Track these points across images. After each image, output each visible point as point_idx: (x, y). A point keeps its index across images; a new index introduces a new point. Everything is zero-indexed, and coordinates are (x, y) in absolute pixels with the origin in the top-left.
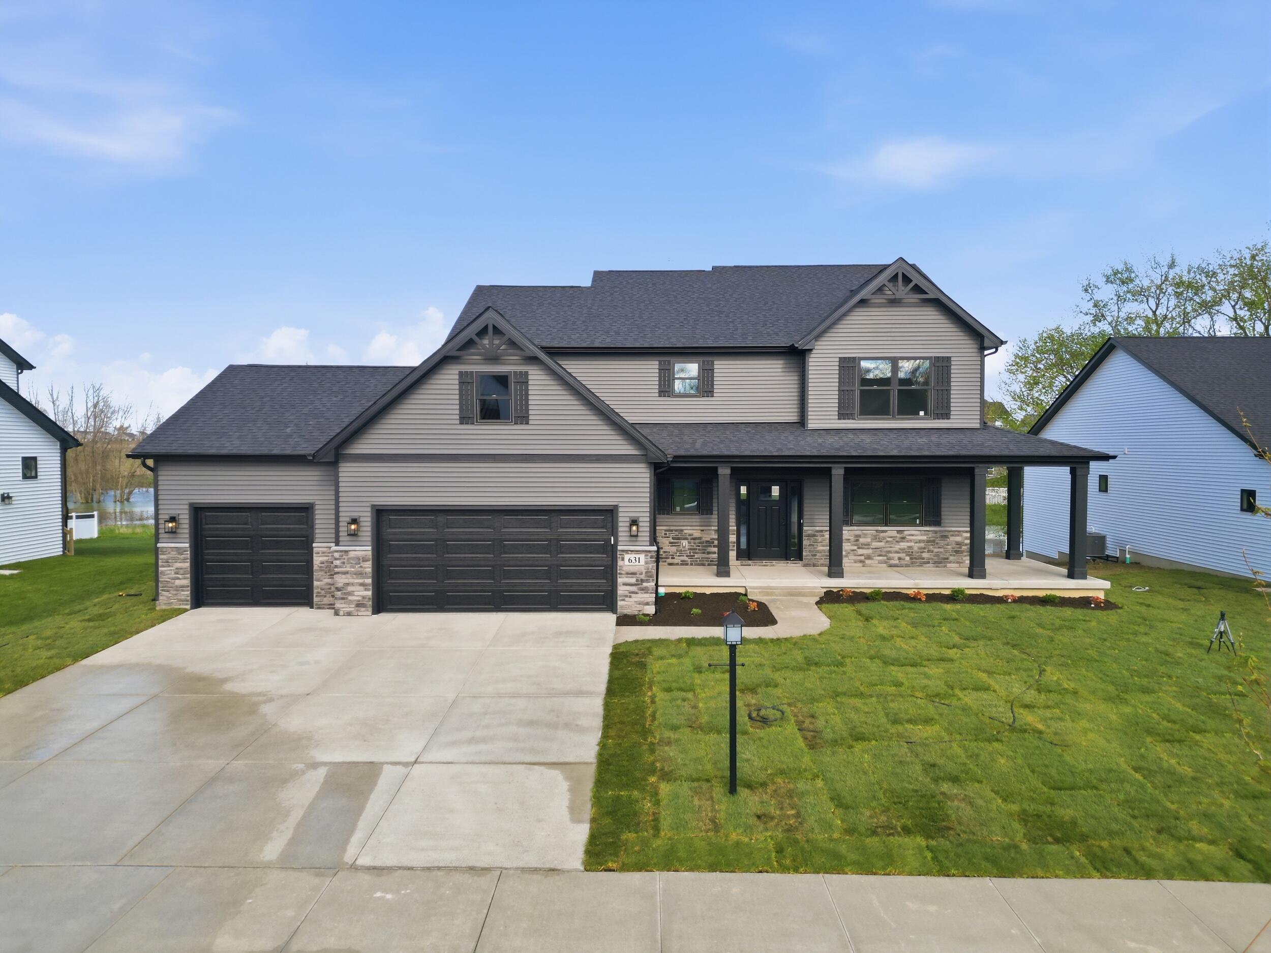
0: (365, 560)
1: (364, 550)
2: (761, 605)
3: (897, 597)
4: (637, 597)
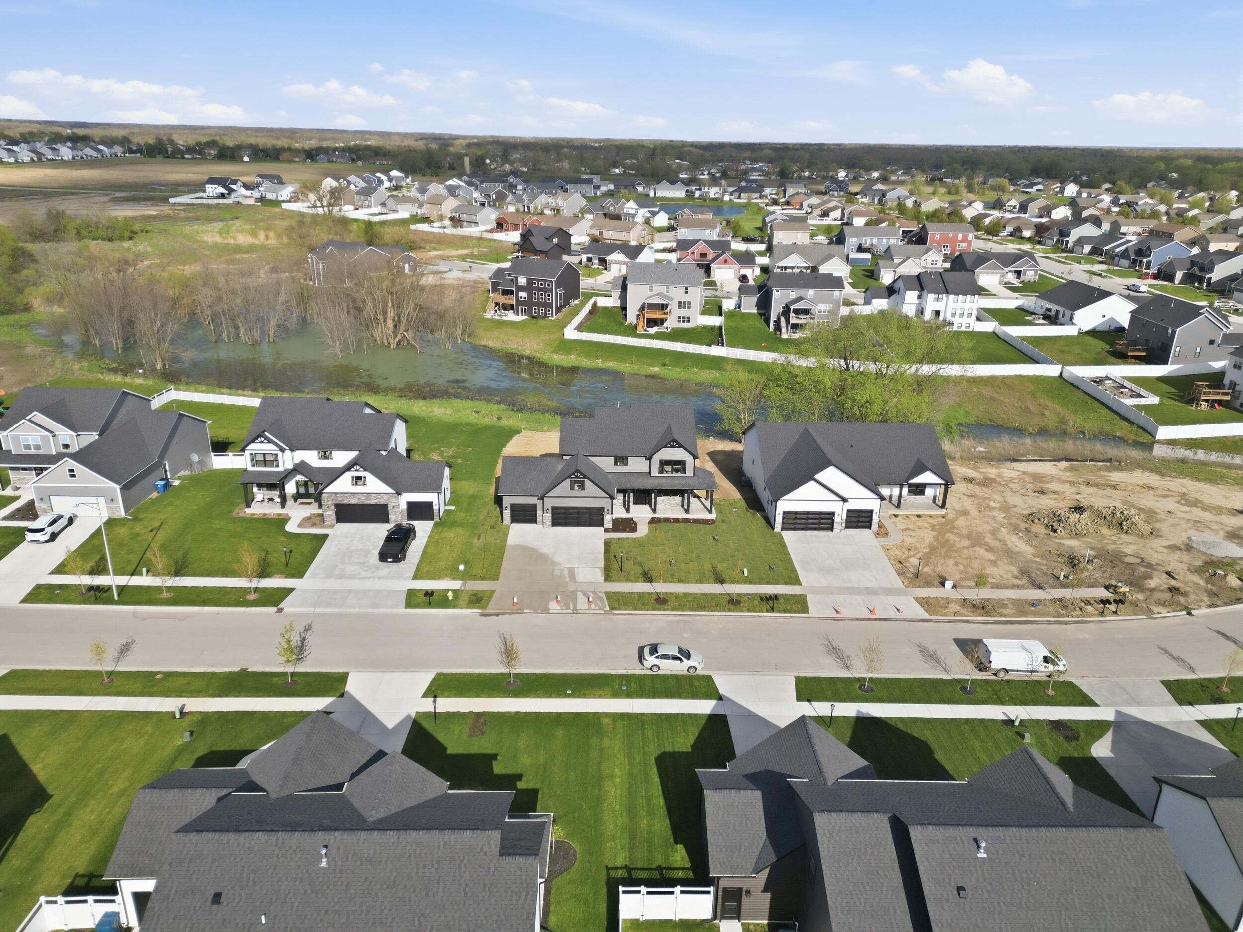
0: (549, 516)
2: (635, 523)
3: (667, 520)
4: (608, 524)
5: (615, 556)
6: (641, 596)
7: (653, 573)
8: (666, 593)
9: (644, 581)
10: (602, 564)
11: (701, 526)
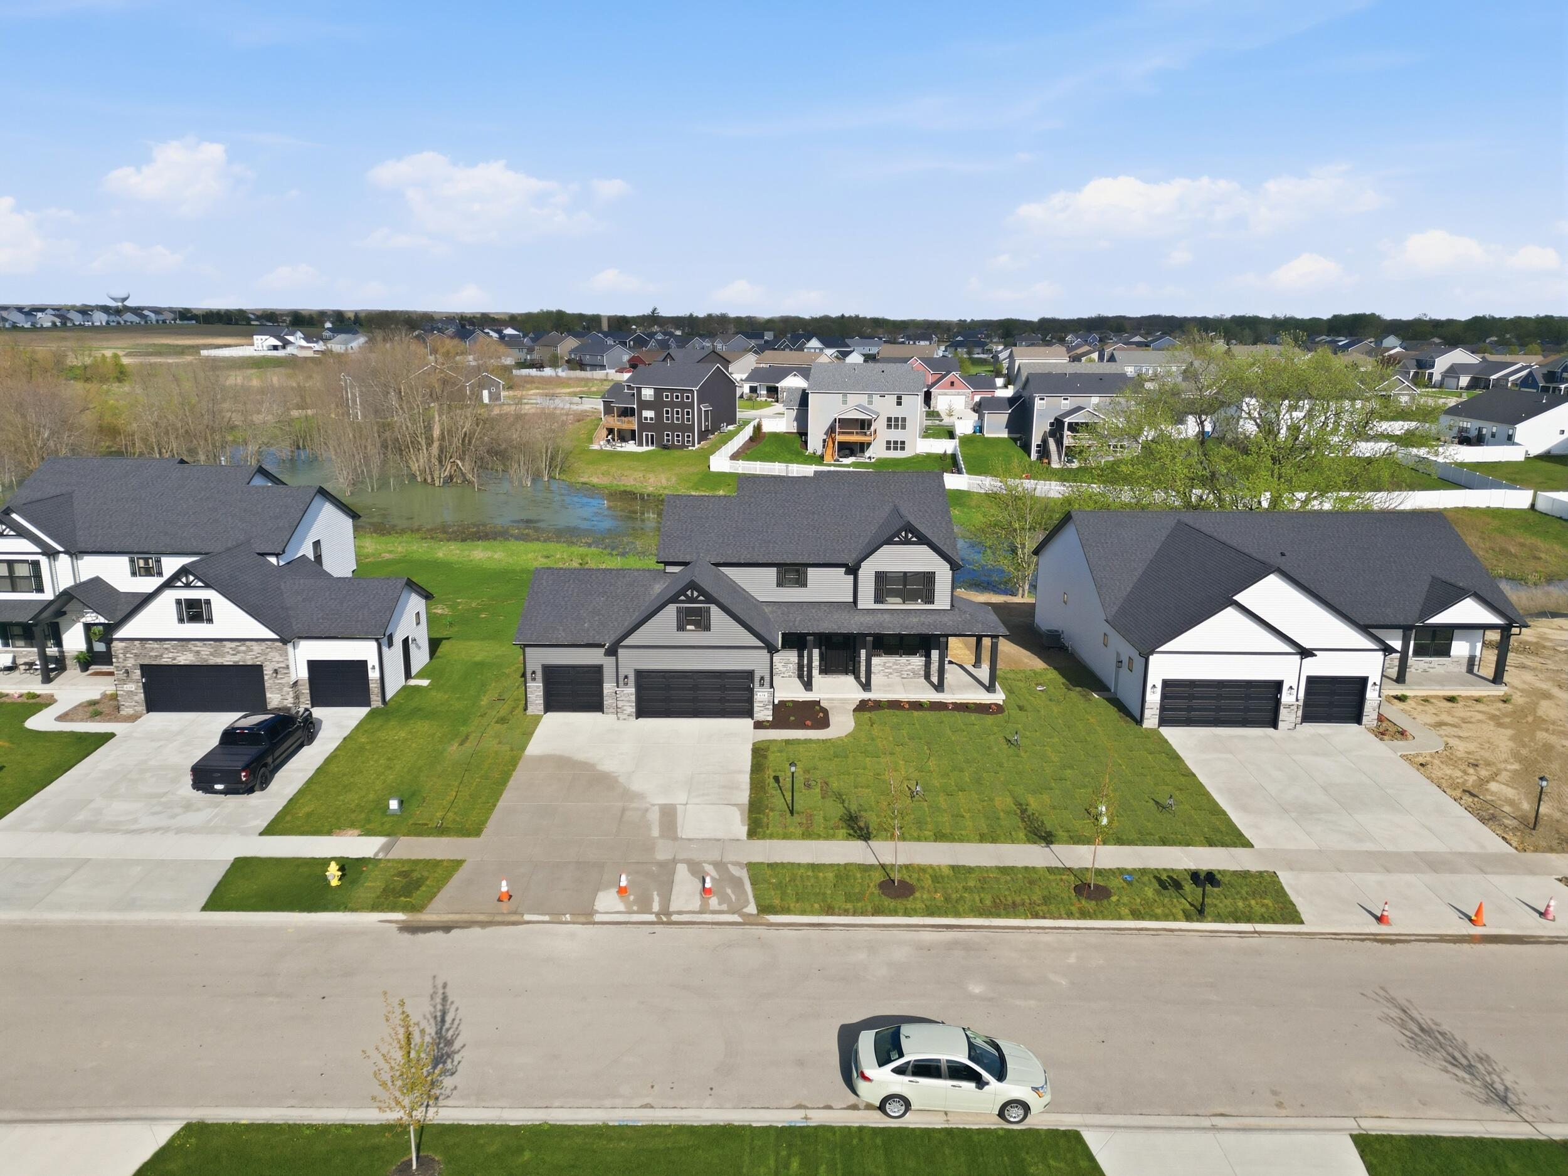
0: (631, 695)
1: (631, 690)
2: (825, 712)
3: (895, 705)
4: (764, 713)
5: (777, 779)
6: (844, 872)
7: (871, 819)
8: (907, 867)
9: (849, 836)
10: (743, 796)
11: (973, 717)
